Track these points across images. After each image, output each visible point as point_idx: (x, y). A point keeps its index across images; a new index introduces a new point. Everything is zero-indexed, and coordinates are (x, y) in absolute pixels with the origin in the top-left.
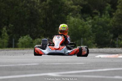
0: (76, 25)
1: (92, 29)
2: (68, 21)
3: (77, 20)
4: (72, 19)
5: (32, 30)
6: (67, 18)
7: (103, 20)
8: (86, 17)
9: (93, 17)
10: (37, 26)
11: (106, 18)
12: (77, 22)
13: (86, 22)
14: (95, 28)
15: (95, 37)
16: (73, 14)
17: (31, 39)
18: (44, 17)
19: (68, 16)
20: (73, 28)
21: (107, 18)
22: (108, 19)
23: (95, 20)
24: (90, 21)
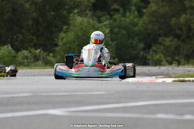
0: (84, 28)
1: (109, 35)
2: (71, 22)
3: (86, 20)
4: (79, 19)
5: (15, 37)
6: (70, 18)
7: (128, 20)
8: (101, 17)
9: (111, 16)
10: (23, 31)
11: (132, 17)
12: (85, 24)
13: (101, 25)
14: (115, 34)
15: (115, 48)
16: (80, 12)
17: (13, 51)
18: (33, 16)
19: (71, 15)
20: (80, 34)
21: (135, 17)
22: (136, 20)
23: (115, 20)
24: (107, 22)
